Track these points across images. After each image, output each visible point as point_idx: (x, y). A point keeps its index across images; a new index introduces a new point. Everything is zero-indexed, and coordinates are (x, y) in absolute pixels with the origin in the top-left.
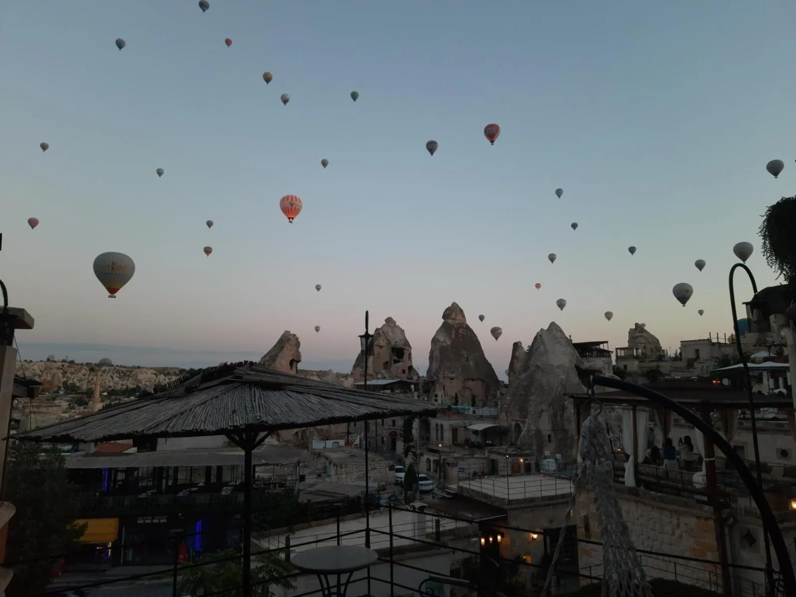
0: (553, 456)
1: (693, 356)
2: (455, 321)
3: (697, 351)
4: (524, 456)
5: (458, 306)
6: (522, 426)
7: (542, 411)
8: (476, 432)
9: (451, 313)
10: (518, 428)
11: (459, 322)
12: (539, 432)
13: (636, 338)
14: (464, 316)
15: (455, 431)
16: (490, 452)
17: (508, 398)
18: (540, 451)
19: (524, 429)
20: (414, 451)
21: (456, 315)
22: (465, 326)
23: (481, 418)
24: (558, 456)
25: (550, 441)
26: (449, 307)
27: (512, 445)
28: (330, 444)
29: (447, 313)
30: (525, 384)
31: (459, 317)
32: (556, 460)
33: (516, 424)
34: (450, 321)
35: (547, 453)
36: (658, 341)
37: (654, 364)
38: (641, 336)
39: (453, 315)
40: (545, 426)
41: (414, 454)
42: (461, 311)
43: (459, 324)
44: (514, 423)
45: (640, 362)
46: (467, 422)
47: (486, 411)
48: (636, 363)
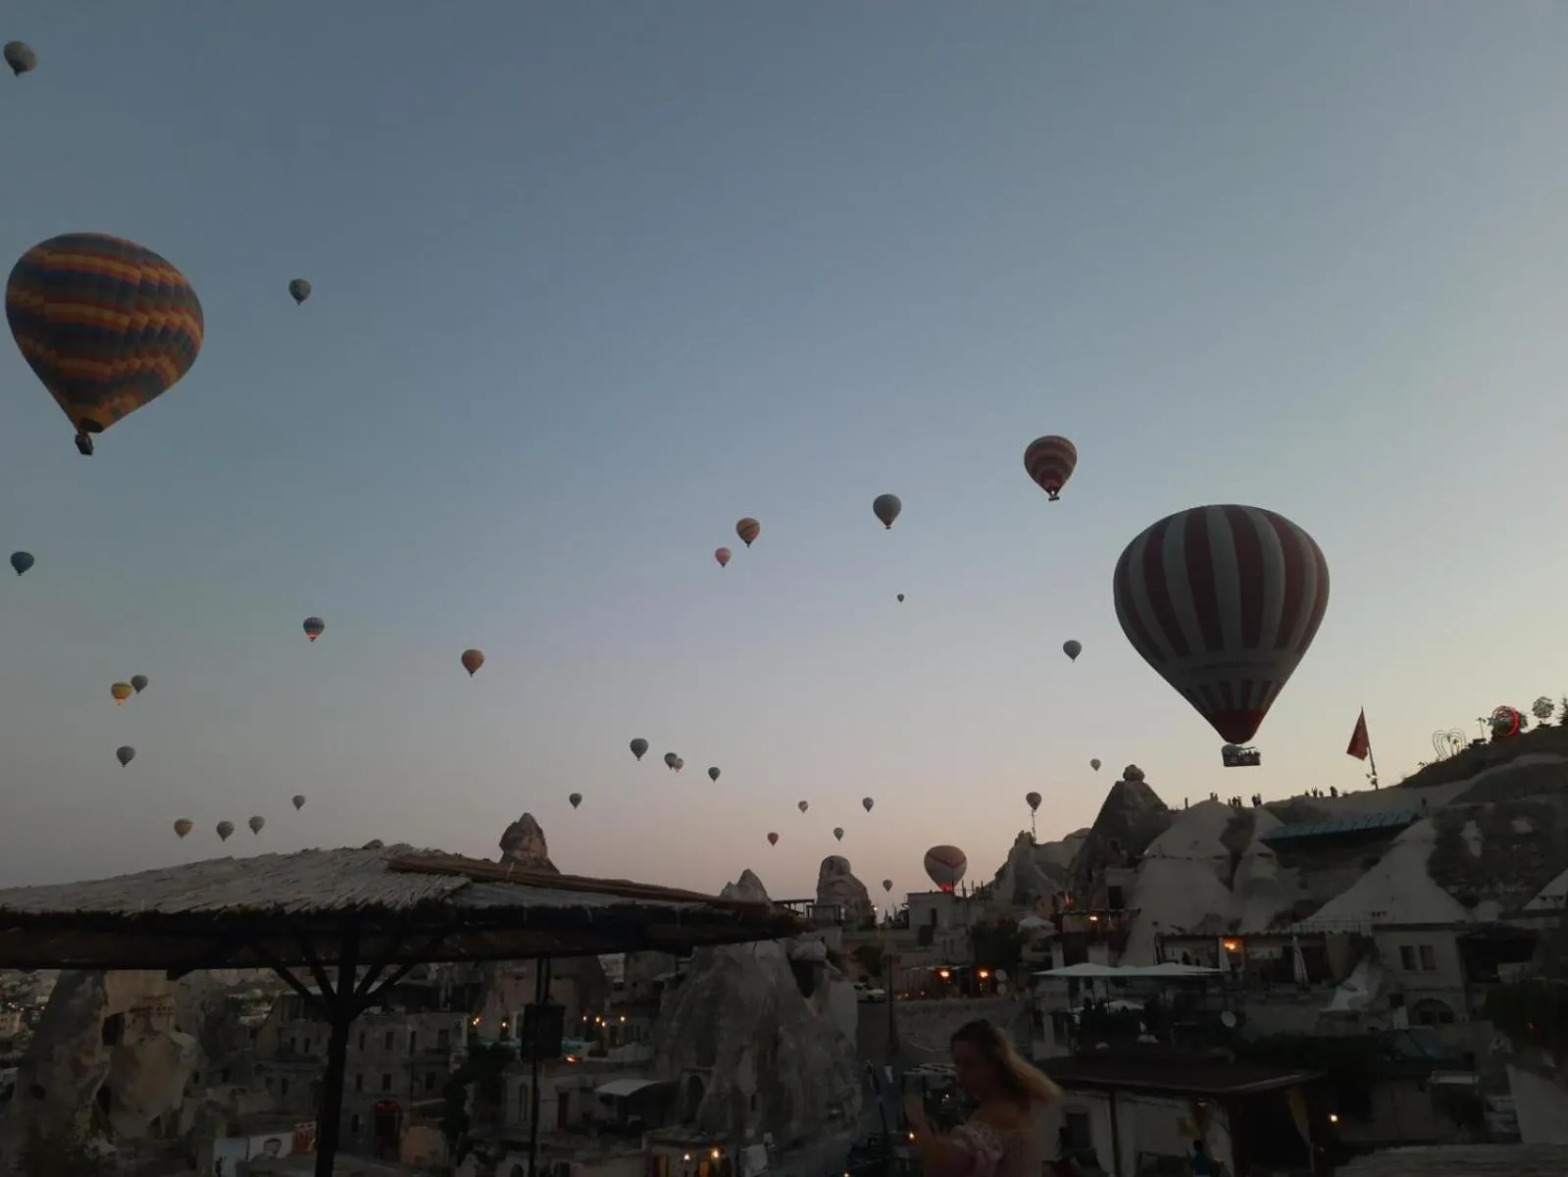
0: (758, 1140)
1: (928, 923)
2: (526, 854)
3: (934, 912)
4: (720, 1145)
5: (533, 820)
6: (703, 1079)
7: (742, 1049)
8: (607, 1099)
9: (521, 839)
10: (696, 1086)
11: (535, 854)
12: (736, 1091)
13: (833, 884)
14: (544, 843)
15: (563, 1098)
16: (654, 1141)
17: (674, 1024)
18: (740, 1128)
19: (710, 1089)
20: (482, 1149)
21: (530, 841)
22: (544, 864)
23: (619, 1069)
24: (768, 1137)
25: (753, 1108)
26: (514, 824)
27: (688, 1121)
28: (257, 1144)
29: (511, 836)
30: (707, 993)
31: (535, 845)
32: (766, 1145)
33: (692, 1078)
34: (517, 854)
35: (750, 1133)
36: (865, 889)
37: (866, 935)
38: (842, 881)
39: (525, 842)
40: (747, 1079)
41: (482, 1157)
42: (540, 831)
43: (535, 859)
44: (686, 1077)
45: (844, 930)
46: (589, 1078)
47: (627, 1053)
48: (839, 932)
